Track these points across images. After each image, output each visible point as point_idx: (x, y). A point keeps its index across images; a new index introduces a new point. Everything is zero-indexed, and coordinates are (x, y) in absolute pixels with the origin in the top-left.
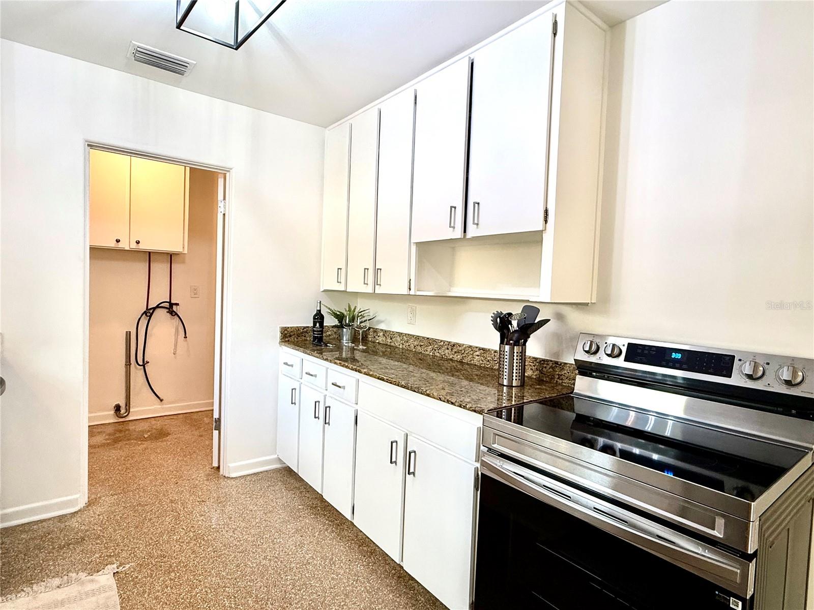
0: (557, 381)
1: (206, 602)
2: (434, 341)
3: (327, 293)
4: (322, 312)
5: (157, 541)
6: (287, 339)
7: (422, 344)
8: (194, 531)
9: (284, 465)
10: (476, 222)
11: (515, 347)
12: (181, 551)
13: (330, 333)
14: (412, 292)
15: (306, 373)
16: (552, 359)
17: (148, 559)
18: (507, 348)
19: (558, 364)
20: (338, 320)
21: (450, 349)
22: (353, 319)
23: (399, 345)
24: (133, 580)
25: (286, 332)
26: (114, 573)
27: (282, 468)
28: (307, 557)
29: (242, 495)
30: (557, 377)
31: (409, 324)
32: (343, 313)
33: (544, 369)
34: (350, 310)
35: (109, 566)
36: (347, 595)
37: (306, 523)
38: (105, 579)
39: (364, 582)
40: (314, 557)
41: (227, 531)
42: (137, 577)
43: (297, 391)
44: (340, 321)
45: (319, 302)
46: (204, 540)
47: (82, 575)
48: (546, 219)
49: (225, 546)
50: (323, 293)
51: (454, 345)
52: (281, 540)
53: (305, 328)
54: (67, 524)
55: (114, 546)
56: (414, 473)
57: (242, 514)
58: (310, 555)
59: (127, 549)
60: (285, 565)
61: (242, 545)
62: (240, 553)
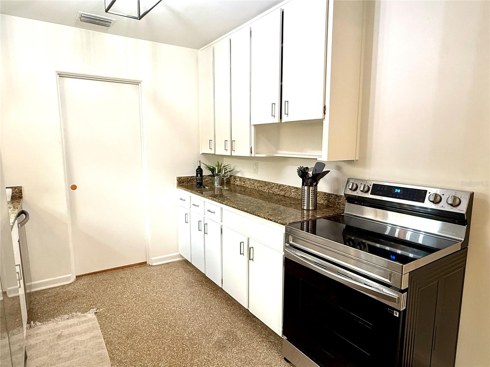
0: (337, 207)
1: (144, 326)
2: (269, 183)
3: (204, 155)
4: (201, 167)
5: (115, 298)
6: (181, 184)
7: (262, 185)
8: (135, 293)
9: (183, 259)
10: (286, 113)
11: (311, 187)
12: (129, 302)
13: (207, 180)
14: (253, 155)
15: (193, 205)
16: (335, 194)
17: (111, 306)
18: (306, 188)
19: (337, 196)
20: (212, 172)
21: (278, 188)
22: (220, 171)
23: (249, 186)
24: (105, 316)
25: (180, 180)
26: (95, 313)
27: (182, 260)
28: (197, 306)
29: (160, 274)
30: (337, 204)
31: (254, 173)
32: (214, 168)
33: (330, 200)
34: (218, 166)
35: (92, 309)
36: (218, 325)
37: (196, 289)
38: (91, 315)
39: (228, 318)
40: (201, 306)
41: (153, 293)
42: (107, 315)
43: (189, 215)
44: (213, 173)
45: (199, 161)
46: (140, 297)
47: (79, 314)
48: (325, 112)
49: (152, 300)
50: (202, 155)
51: (280, 186)
52: (183, 298)
53: (191, 177)
54: (66, 289)
55: (93, 300)
56: (253, 259)
57: (161, 285)
58: (199, 305)
59: (100, 302)
60: (185, 310)
61: (161, 300)
62: (160, 304)
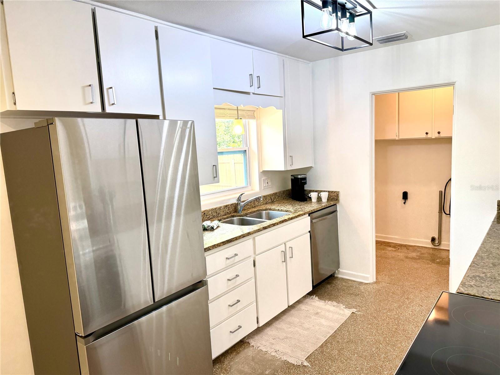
1: (368, 343)
8: (399, 316)
26: (353, 312)
35: (354, 309)
38: (348, 312)
42: (358, 319)
46: (398, 322)
54: (360, 287)
55: (364, 303)
59: (367, 307)
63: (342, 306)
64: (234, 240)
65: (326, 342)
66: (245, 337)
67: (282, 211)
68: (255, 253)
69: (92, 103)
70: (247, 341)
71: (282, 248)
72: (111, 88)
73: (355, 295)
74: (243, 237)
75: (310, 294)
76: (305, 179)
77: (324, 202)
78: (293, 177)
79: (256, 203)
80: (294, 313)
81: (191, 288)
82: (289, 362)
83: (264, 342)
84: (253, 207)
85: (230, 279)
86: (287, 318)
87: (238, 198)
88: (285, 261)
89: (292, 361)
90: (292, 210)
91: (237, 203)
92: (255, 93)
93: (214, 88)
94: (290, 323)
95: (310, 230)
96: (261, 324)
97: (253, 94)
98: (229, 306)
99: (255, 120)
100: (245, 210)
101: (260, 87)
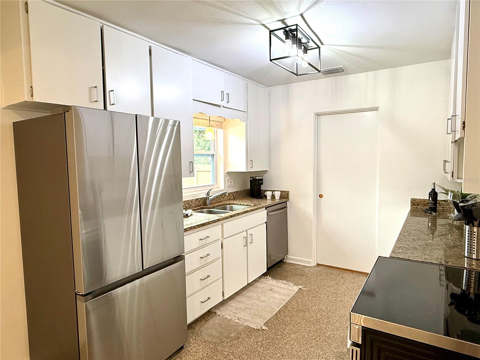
5: (321, 287)
6: (415, 207)
12: (325, 294)
17: (313, 290)
24: (302, 293)
25: (414, 202)
26: (300, 288)
38: (296, 288)
45: (434, 183)
48: (464, 128)
53: (425, 200)
54: (304, 269)
63: (291, 284)
64: (206, 224)
65: (279, 311)
66: (212, 308)
67: (243, 205)
68: (223, 237)
69: (96, 101)
70: (214, 311)
71: (244, 234)
72: (113, 91)
73: (301, 275)
74: (214, 222)
75: (264, 275)
76: (262, 180)
77: (277, 200)
78: (252, 179)
79: (221, 198)
80: (252, 289)
81: (173, 261)
82: (251, 326)
83: (228, 312)
84: (218, 202)
85: (203, 257)
86: (247, 293)
87: (207, 193)
88: (246, 245)
89: (252, 326)
90: (252, 205)
91: (206, 197)
92: (225, 106)
93: (193, 100)
94: (249, 297)
95: (266, 221)
96: (225, 298)
97: (223, 107)
98: (201, 279)
99: (222, 130)
100: (212, 204)
101: (229, 102)
